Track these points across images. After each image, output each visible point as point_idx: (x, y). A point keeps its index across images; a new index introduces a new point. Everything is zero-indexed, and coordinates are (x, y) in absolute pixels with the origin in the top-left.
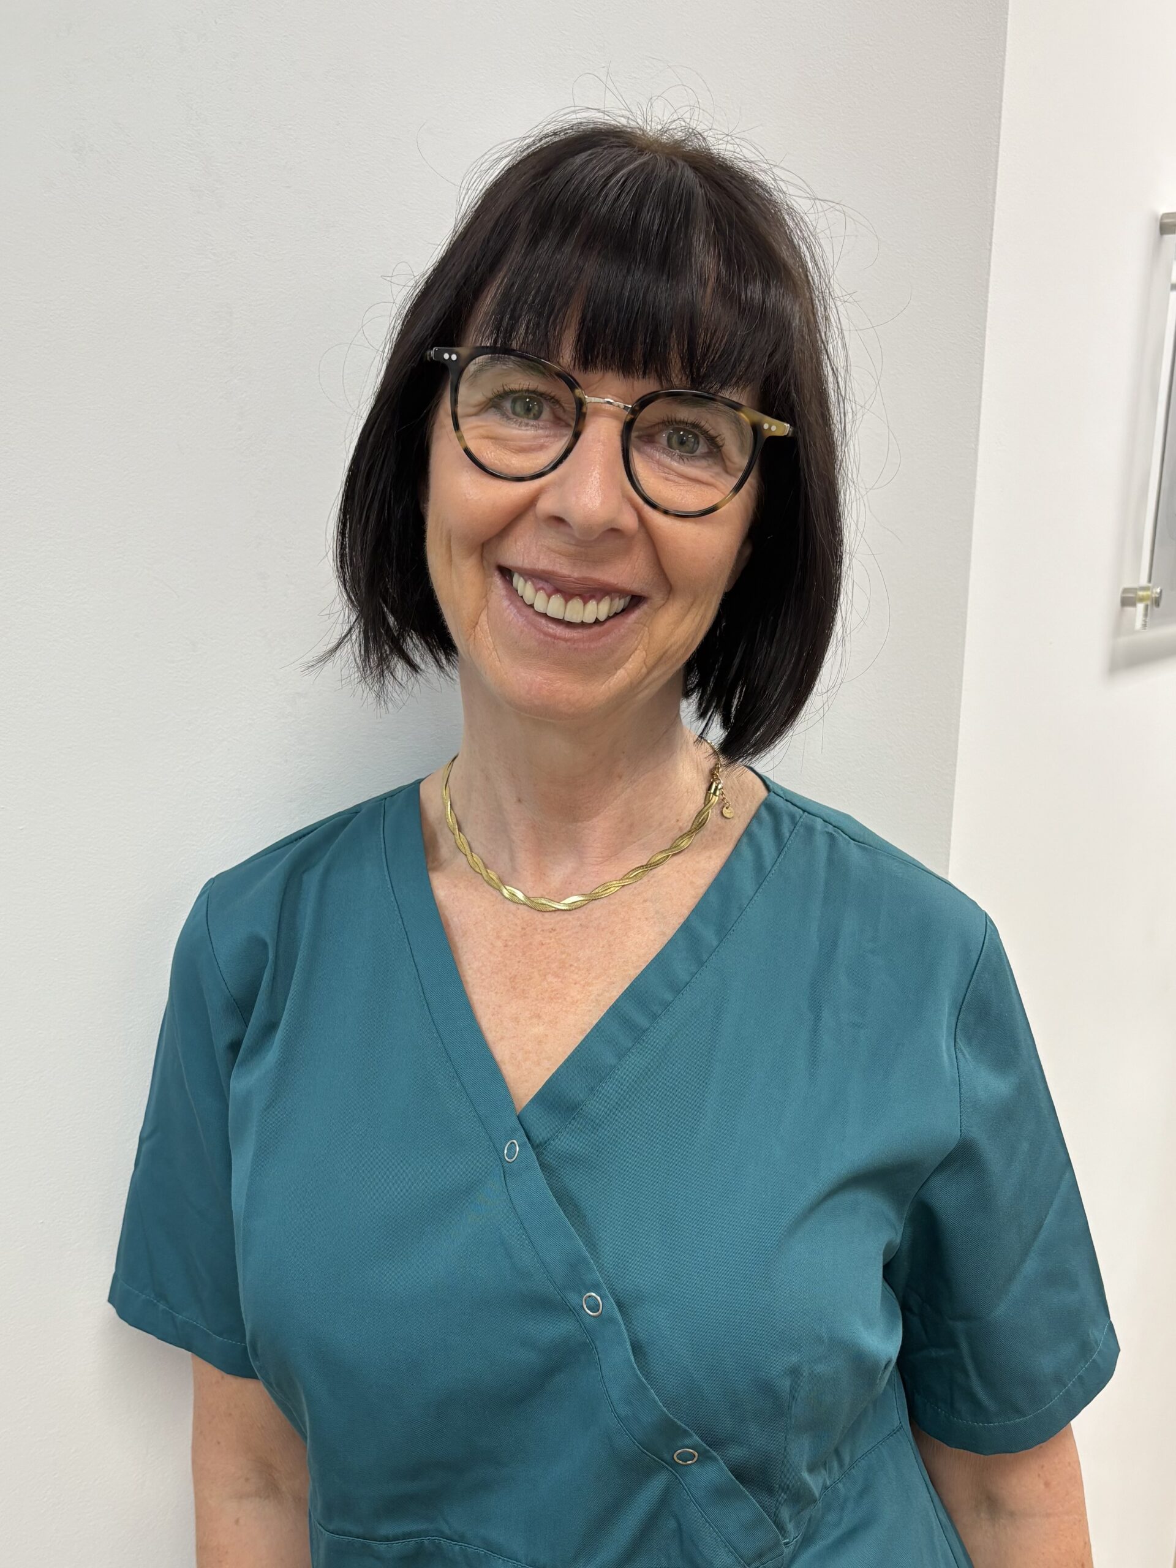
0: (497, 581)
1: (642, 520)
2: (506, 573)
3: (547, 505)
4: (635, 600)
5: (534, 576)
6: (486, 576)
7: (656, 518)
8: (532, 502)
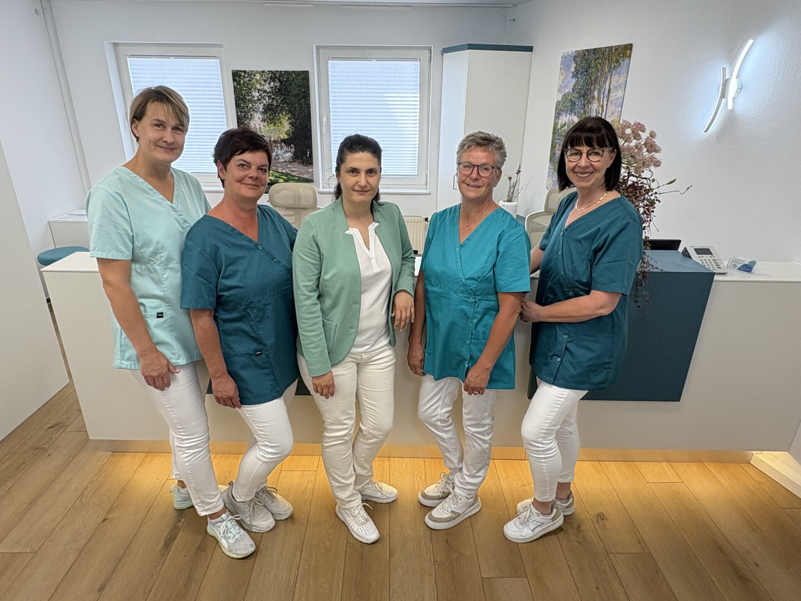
0: (575, 174)
1: (591, 164)
2: (576, 173)
3: (578, 165)
4: (592, 173)
5: (578, 172)
6: (574, 173)
7: (592, 163)
8: (577, 165)
